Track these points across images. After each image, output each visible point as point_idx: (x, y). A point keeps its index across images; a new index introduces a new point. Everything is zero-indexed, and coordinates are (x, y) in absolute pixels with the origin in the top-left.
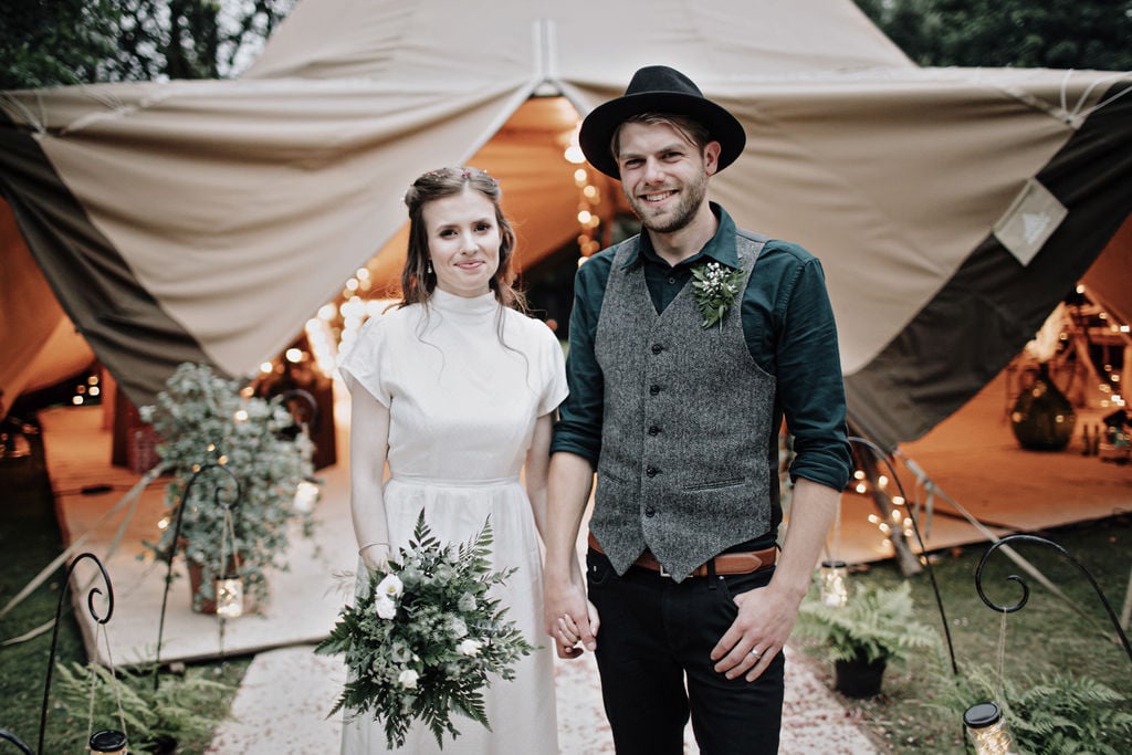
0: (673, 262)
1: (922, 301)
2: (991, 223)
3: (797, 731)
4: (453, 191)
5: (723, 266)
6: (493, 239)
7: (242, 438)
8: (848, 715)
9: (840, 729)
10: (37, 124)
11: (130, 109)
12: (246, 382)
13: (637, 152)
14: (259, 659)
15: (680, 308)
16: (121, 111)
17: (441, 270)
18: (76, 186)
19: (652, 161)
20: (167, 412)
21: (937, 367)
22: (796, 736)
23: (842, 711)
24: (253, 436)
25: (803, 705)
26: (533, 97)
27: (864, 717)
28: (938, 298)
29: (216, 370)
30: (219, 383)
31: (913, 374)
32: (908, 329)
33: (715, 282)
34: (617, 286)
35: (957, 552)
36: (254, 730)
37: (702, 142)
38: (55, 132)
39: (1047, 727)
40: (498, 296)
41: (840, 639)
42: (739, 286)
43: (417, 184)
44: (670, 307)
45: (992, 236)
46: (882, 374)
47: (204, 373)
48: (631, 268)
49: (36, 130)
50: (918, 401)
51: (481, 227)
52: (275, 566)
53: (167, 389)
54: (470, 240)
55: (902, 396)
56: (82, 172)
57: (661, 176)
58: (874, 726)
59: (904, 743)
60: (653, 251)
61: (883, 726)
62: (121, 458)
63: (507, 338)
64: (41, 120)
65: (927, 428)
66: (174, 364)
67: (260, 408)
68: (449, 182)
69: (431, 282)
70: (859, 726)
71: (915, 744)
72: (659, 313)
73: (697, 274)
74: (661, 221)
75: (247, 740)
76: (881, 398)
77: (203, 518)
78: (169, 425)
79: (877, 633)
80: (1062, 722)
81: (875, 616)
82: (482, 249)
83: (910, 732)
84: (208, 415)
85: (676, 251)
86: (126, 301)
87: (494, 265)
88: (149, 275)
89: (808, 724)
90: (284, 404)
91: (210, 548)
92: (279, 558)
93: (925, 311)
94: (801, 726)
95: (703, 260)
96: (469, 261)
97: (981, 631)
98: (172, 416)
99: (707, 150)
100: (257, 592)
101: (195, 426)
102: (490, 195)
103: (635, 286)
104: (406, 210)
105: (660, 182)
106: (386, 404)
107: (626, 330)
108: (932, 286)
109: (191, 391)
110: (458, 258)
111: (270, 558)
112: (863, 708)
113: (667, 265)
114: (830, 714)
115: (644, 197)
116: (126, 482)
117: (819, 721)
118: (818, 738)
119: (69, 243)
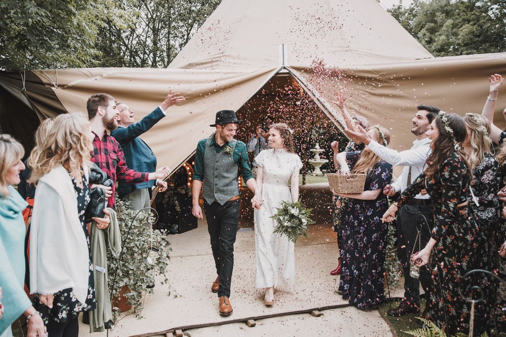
10: (54, 83)
16: (94, 78)
38: (62, 86)
64: (56, 81)
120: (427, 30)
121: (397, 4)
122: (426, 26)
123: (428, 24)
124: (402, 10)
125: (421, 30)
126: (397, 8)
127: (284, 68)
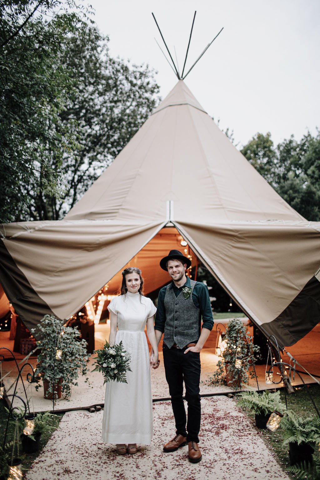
0: (179, 287)
1: (293, 298)
2: (314, 273)
3: (240, 437)
4: (131, 273)
5: (188, 288)
6: (139, 282)
7: (64, 340)
8: (258, 433)
9: (254, 438)
10: (3, 235)
11: (32, 230)
12: (66, 321)
13: (171, 266)
14: (67, 413)
15: (180, 296)
16: (29, 231)
17: (128, 288)
18: (13, 255)
19: (174, 268)
20: (40, 330)
21: (298, 321)
22: (240, 439)
23: (256, 432)
24: (68, 339)
25: (244, 430)
26: (165, 227)
27: (263, 434)
28: (297, 297)
29: (56, 317)
30: (58, 321)
31: (290, 323)
32: (288, 308)
33: (187, 291)
34: (168, 293)
35: (308, 386)
36: (65, 434)
37: (183, 264)
38: (8, 238)
39: (309, 430)
40: (140, 293)
41: (256, 408)
42: (191, 291)
43: (124, 270)
44: (179, 296)
45: (314, 277)
46: (280, 323)
47: (53, 318)
48: (170, 289)
49: (2, 237)
50: (291, 332)
51: (136, 280)
52: (73, 384)
53: (40, 322)
54: (134, 282)
55: (287, 331)
56: (15, 250)
57: (176, 270)
58: (266, 437)
59: (274, 441)
60: (175, 285)
61: (268, 437)
62: (17, 348)
63: (142, 302)
64: (3, 234)
65: (295, 342)
66: (43, 315)
67: (70, 330)
68: (131, 271)
69: (126, 290)
70: (261, 437)
71: (277, 442)
72: (177, 297)
73: (183, 289)
74: (176, 279)
75: (62, 437)
76: (279, 331)
77: (50, 366)
78: (40, 335)
79: (267, 405)
80: (314, 428)
81: (267, 401)
82: (136, 284)
83: (277, 439)
84: (54, 331)
85: (179, 285)
86: (28, 294)
87: (139, 287)
88: (35, 285)
89: (244, 436)
90: (78, 329)
91: (52, 376)
92: (74, 381)
93: (293, 302)
94: (242, 436)
95: (184, 286)
96: (133, 286)
97: (310, 411)
98: (41, 332)
99: (184, 265)
100: (66, 392)
101: (49, 335)
102: (139, 273)
103: (171, 293)
104: (122, 276)
105: (176, 271)
106: (117, 314)
107: (170, 301)
108: (296, 293)
109: (48, 323)
110: (131, 286)
111: (72, 380)
112: (263, 431)
113: (177, 288)
114: (252, 433)
115: (173, 274)
116: (19, 358)
117: (248, 435)
118: (247, 439)
119: (10, 273)
120: (316, 167)
121: (288, 138)
122: (315, 164)
123: (317, 161)
124: (294, 144)
125: (310, 166)
126: (288, 142)
127: (171, 222)
